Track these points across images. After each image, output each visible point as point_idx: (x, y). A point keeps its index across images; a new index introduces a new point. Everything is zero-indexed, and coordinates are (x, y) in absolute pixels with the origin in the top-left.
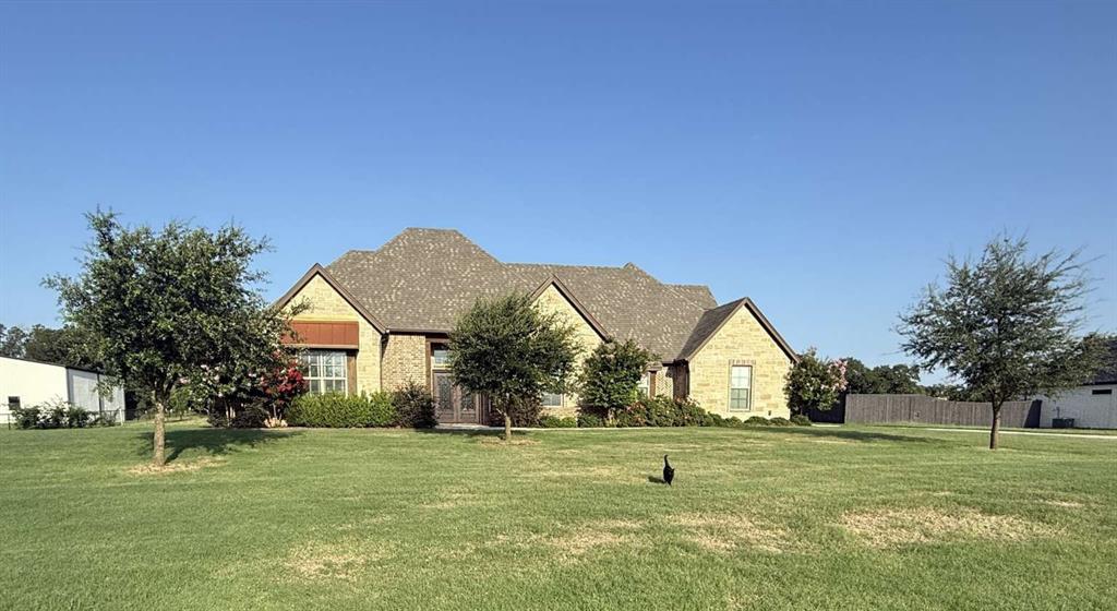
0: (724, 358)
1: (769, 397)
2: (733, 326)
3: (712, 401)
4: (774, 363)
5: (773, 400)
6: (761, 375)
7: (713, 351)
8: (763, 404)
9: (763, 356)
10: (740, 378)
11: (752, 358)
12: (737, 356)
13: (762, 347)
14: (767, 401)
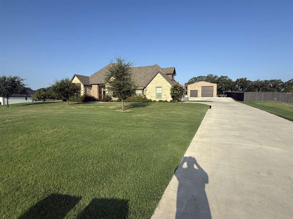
0: (154, 86)
1: (166, 95)
2: (157, 78)
3: (151, 96)
4: (167, 86)
5: (167, 96)
6: (164, 90)
7: (152, 84)
8: (165, 97)
9: (164, 85)
10: (159, 91)
11: (161, 85)
12: (158, 85)
13: (164, 83)
14: (166, 96)
